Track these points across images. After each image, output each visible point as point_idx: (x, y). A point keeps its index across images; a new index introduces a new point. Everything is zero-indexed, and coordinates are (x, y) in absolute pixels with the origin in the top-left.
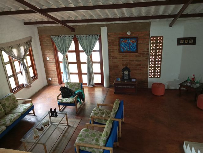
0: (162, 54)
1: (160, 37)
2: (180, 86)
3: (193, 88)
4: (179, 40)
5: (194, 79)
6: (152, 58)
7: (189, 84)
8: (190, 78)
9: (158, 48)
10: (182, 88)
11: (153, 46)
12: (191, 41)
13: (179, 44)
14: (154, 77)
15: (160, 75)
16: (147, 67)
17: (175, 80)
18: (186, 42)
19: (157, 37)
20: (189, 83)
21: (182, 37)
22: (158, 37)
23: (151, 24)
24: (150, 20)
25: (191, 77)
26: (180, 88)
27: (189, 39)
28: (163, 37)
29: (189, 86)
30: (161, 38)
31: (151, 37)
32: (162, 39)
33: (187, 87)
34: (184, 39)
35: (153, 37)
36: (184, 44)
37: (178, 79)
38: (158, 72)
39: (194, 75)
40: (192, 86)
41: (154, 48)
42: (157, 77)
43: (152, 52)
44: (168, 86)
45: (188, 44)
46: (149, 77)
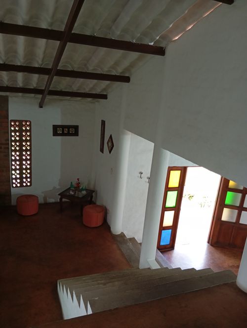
0: (31, 149)
1: (26, 121)
2: (60, 196)
3: (78, 198)
4: (55, 128)
5: (78, 184)
6: (15, 155)
7: (72, 193)
8: (73, 184)
9: (24, 138)
10: (64, 200)
11: (15, 136)
12: (72, 131)
13: (55, 133)
14: (22, 186)
15: (30, 182)
16: (8, 169)
17: (54, 188)
18: (65, 132)
19: (21, 122)
20: (73, 191)
21: (59, 124)
22: (23, 121)
23: (10, 99)
24: (8, 94)
25: (75, 182)
26: (61, 199)
27: (69, 127)
28: (30, 122)
29: (72, 195)
30: (28, 124)
31: (12, 121)
32: (30, 126)
33: (69, 197)
34: (63, 127)
35: (15, 121)
36: (63, 134)
37: (58, 187)
38: (26, 178)
39: (78, 179)
40: (76, 196)
41: (17, 138)
42: (27, 185)
43: (15, 146)
44: (45, 198)
45: (68, 134)
46: (13, 187)
